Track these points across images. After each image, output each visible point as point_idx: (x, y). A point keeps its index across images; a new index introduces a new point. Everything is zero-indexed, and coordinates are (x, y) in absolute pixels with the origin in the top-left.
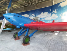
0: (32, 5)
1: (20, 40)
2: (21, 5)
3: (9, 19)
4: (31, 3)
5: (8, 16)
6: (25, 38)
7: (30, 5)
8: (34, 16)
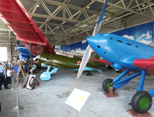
0: (143, 10)
1: (117, 98)
2: (113, 14)
3: (99, 47)
4: (141, 7)
5: (96, 41)
6: (138, 97)
7: (139, 12)
8: (149, 40)
